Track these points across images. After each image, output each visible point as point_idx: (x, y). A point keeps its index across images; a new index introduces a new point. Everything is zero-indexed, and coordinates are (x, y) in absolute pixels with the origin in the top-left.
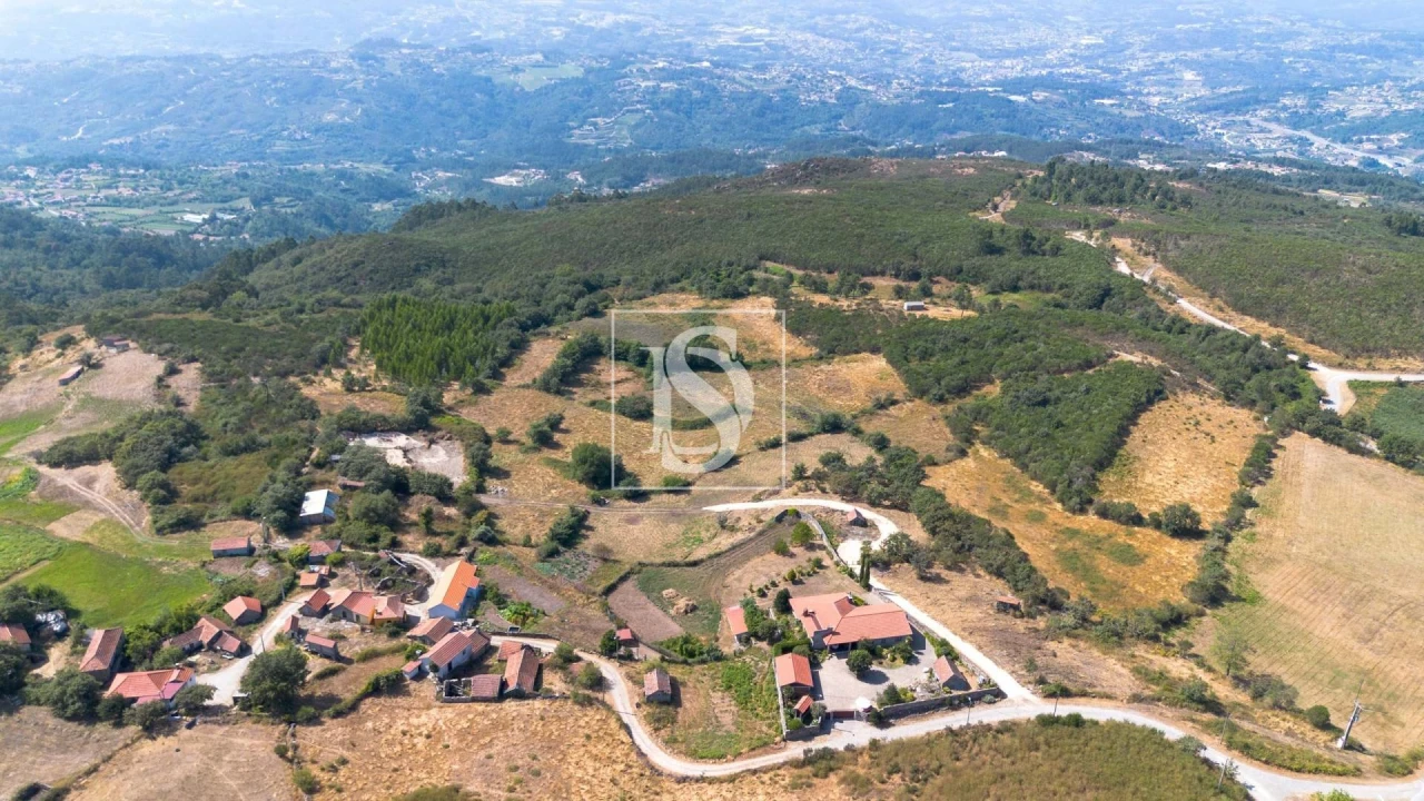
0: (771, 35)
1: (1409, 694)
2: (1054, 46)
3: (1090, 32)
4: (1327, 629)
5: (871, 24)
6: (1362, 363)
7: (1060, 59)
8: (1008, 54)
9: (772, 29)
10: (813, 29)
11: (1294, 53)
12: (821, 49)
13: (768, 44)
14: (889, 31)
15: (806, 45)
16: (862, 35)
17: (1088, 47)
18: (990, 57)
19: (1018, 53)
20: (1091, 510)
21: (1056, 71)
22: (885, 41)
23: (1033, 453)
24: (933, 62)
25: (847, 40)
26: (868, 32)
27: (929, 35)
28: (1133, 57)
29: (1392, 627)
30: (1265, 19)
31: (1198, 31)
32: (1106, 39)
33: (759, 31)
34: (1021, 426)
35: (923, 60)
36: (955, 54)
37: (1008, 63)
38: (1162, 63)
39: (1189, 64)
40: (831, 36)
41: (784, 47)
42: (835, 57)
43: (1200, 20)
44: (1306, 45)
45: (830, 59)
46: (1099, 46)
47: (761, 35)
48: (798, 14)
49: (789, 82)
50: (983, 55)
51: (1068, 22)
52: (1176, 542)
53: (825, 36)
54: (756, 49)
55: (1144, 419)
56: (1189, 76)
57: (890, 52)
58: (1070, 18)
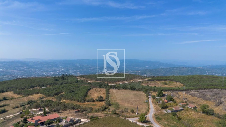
0: (6, 70)
1: (141, 108)
2: (58, 70)
3: (63, 68)
4: (126, 105)
5: (26, 68)
6: (115, 83)
7: (59, 72)
8: (51, 71)
9: (6, 69)
10: (15, 69)
11: (90, 69)
12: (17, 72)
13: (5, 72)
14: (30, 69)
15: (14, 72)
16: (25, 70)
17: (63, 70)
18: (48, 72)
19: (53, 71)
20: (86, 102)
21: (59, 73)
22: (29, 70)
23: (73, 97)
24: (39, 73)
25: (22, 71)
26: (26, 69)
27: (37, 69)
28: (70, 71)
29: (134, 103)
30: (86, 66)
31: (78, 67)
32: (66, 69)
33: (3, 70)
34: (70, 95)
35: (37, 73)
36: (42, 72)
37: (51, 73)
38: (74, 72)
39: (78, 72)
40: (18, 70)
41: (9, 72)
42: (20, 73)
43: (78, 66)
44: (92, 68)
45: (19, 74)
46: (65, 70)
47: (4, 70)
48: (12, 67)
49: (10, 77)
50: (47, 72)
51: (60, 67)
52: (101, 102)
53: (17, 70)
54: (3, 73)
55: (89, 91)
56: (78, 73)
57: (31, 72)
58: (60, 66)
